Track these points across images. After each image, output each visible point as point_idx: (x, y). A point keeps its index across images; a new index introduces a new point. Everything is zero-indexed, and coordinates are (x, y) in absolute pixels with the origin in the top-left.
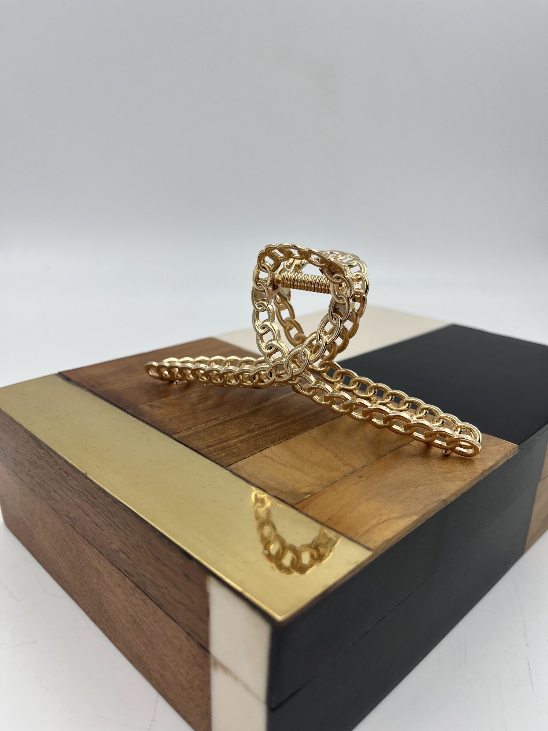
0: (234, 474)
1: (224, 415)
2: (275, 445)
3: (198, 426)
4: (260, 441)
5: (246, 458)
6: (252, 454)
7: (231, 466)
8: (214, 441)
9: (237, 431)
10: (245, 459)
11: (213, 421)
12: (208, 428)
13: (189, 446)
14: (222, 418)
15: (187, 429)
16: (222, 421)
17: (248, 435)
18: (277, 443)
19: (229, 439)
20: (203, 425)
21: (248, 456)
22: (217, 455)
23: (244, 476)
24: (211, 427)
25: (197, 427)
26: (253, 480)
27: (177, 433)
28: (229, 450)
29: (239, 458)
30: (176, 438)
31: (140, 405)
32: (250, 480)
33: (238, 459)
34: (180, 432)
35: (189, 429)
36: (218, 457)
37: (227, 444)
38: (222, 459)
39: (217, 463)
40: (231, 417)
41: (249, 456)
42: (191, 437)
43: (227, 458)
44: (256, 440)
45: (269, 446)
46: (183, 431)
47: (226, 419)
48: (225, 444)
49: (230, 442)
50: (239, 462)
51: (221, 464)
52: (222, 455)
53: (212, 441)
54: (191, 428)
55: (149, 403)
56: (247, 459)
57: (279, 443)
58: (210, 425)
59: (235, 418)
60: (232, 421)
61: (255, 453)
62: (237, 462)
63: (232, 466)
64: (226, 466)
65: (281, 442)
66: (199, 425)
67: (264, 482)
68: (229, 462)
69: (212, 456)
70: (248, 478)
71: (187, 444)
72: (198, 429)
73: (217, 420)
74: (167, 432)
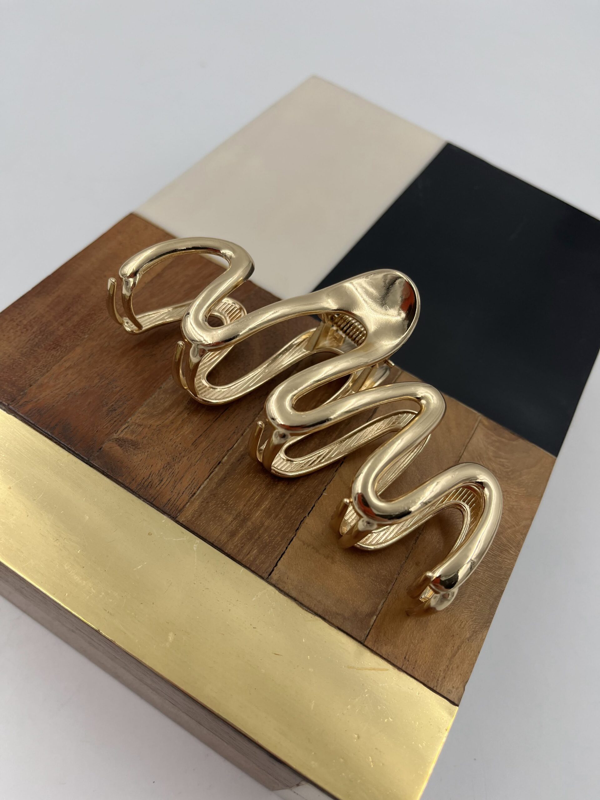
0: (281, 591)
1: (226, 449)
2: (308, 514)
3: (202, 487)
4: (289, 507)
5: (284, 552)
6: (289, 541)
7: (273, 575)
8: (234, 519)
9: (254, 489)
10: (283, 556)
11: (216, 469)
12: (216, 488)
13: (208, 539)
14: (226, 458)
15: (191, 498)
16: (228, 467)
17: (270, 496)
18: (310, 509)
19: (251, 510)
20: (208, 482)
21: (285, 549)
22: (248, 554)
23: (294, 594)
24: (219, 485)
25: (201, 489)
26: (306, 601)
27: (181, 509)
28: (259, 538)
29: (277, 553)
30: (184, 524)
31: (103, 443)
32: (303, 602)
33: (276, 558)
34: (184, 506)
35: (193, 496)
36: (251, 559)
37: (252, 523)
38: (257, 562)
39: (253, 572)
40: (237, 454)
41: (287, 548)
42: (203, 515)
43: (263, 557)
44: (284, 505)
45: (303, 519)
46: (187, 503)
47: (232, 461)
48: (249, 523)
49: (254, 519)
50: (279, 564)
51: (260, 574)
52: (254, 552)
53: (232, 521)
54: (195, 494)
55: (115, 436)
56: (286, 554)
57: (312, 507)
58: (216, 480)
59: (242, 456)
60: (240, 464)
61: (291, 539)
62: (276, 565)
63: (275, 576)
64: (267, 578)
65: (314, 506)
66: (203, 483)
67: (319, 602)
68: (268, 568)
69: (243, 558)
70: (300, 599)
71: (204, 536)
72: (205, 494)
73: (221, 464)
74: (167, 509)
